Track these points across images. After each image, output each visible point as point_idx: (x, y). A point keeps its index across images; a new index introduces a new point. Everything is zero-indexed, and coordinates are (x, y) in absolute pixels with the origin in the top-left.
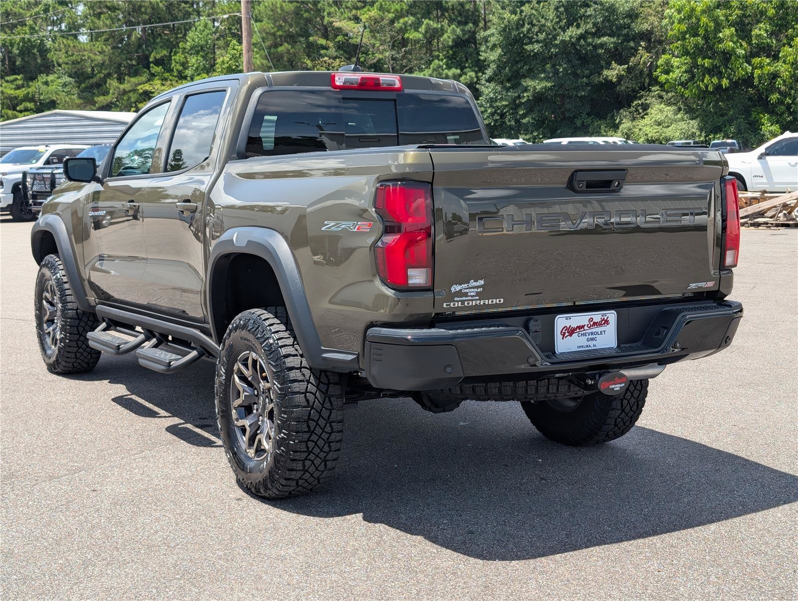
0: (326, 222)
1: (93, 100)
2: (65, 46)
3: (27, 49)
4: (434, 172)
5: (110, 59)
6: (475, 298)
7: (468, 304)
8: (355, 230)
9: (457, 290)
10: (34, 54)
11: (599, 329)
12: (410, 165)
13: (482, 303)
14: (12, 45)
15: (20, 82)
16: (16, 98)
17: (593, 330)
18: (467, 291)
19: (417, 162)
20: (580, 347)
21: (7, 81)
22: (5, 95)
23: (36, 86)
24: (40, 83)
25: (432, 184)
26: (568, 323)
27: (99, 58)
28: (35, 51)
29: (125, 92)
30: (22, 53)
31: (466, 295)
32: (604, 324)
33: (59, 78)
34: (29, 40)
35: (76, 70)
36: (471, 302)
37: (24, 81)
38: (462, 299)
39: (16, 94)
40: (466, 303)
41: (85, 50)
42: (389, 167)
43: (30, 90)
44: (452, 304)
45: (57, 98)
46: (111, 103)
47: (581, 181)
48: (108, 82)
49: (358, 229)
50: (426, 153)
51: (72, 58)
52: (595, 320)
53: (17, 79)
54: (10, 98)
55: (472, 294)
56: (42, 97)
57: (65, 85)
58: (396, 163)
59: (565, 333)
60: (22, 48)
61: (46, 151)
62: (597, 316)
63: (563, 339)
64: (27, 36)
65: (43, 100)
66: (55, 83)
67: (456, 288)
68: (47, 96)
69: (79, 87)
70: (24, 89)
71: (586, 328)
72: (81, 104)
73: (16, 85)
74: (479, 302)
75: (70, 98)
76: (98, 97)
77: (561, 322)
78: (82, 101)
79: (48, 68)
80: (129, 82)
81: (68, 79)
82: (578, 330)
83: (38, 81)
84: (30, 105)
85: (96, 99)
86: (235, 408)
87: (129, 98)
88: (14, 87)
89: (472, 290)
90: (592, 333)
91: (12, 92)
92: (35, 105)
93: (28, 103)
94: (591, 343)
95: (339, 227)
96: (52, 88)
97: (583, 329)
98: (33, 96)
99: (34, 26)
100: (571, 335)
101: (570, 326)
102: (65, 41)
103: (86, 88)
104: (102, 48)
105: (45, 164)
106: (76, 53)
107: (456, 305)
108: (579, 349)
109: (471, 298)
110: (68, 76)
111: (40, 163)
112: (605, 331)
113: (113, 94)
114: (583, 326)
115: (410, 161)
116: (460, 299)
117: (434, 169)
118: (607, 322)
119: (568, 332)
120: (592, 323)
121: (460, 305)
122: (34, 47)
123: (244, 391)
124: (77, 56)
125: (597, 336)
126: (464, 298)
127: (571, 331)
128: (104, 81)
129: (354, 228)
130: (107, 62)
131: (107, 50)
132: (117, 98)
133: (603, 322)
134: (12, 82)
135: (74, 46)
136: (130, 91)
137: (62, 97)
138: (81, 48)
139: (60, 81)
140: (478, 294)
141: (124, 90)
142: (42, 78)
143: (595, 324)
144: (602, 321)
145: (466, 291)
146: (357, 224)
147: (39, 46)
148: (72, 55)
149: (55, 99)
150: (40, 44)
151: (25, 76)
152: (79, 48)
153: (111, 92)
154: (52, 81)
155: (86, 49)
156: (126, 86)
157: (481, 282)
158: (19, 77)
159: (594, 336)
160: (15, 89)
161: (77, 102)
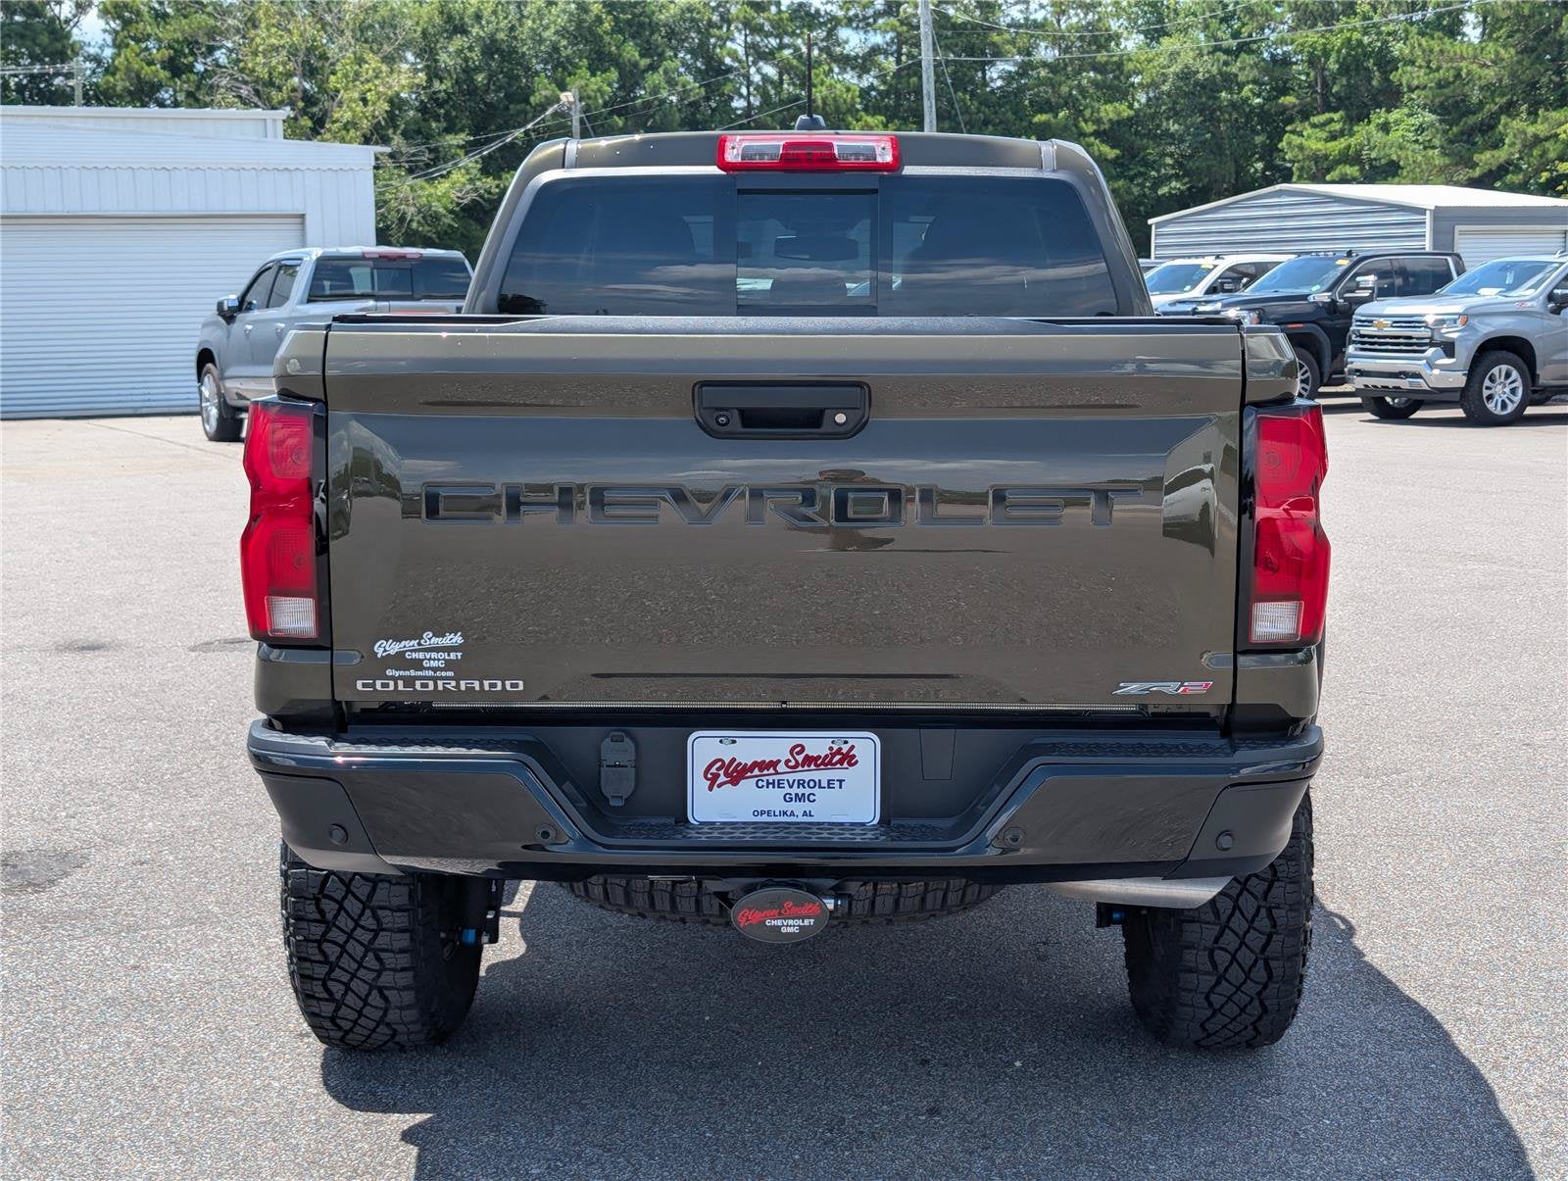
1: (1471, 159)
2: (1424, 51)
3: (1354, 62)
5: (1513, 75)
6: (444, 674)
7: (424, 686)
9: (392, 652)
10: (1367, 69)
11: (823, 775)
13: (463, 688)
14: (1326, 54)
15: (1337, 127)
16: (1326, 157)
17: (806, 776)
18: (421, 655)
20: (762, 813)
21: (1314, 126)
22: (1306, 153)
23: (1366, 134)
24: (1372, 127)
25: (327, 404)
26: (727, 753)
27: (1490, 74)
28: (1370, 63)
29: (1537, 140)
30: (1345, 69)
31: (418, 664)
32: (841, 762)
33: (1410, 115)
34: (1360, 43)
35: (1442, 99)
36: (431, 684)
37: (1344, 123)
38: (407, 673)
39: (1326, 149)
40: (418, 684)
41: (1463, 58)
43: (1353, 141)
44: (378, 683)
45: (1399, 156)
46: (1509, 162)
47: (722, 409)
48: (1502, 121)
51: (1436, 74)
52: (810, 751)
53: (1331, 120)
54: (1316, 158)
55: (434, 664)
56: (1373, 155)
57: (1421, 129)
59: (716, 776)
60: (1344, 59)
61: (1215, 266)
62: (817, 743)
63: (711, 788)
64: (1356, 36)
65: (1375, 159)
66: (1401, 127)
67: (385, 648)
68: (1382, 153)
69: (1446, 132)
70: (1342, 140)
71: (781, 767)
72: (1446, 166)
73: (1330, 132)
74: (453, 683)
75: (1424, 156)
76: (1481, 153)
77: (705, 747)
78: (1447, 161)
79: (1391, 96)
80: (1546, 119)
81: (1430, 117)
82: (756, 772)
83: (1369, 122)
84: (1352, 171)
85: (1476, 157)
87: (1545, 152)
88: (1324, 135)
89: (434, 655)
90: (801, 783)
91: (1320, 145)
92: (1362, 170)
93: (1348, 167)
94: (798, 808)
96: (1395, 136)
97: (772, 771)
98: (1358, 153)
99: (1371, 13)
100: (734, 782)
101: (734, 760)
102: (1423, 42)
103: (1462, 133)
104: (1497, 53)
105: (1207, 292)
106: (1445, 65)
107: (391, 688)
108: (759, 819)
109: (431, 673)
110: (1430, 112)
111: (1198, 292)
112: (841, 781)
113: (1513, 144)
114: (774, 764)
116: (402, 673)
118: (848, 759)
119: (726, 775)
120: (800, 758)
121: (401, 687)
122: (1367, 55)
124: (1448, 70)
125: (816, 790)
126: (412, 673)
127: (737, 773)
128: (1494, 118)
130: (1506, 81)
131: (1507, 56)
132: (1520, 152)
133: (838, 757)
134: (1323, 125)
135: (1442, 52)
136: (1547, 139)
137: (1412, 155)
138: (1455, 52)
139: (1412, 121)
140: (449, 665)
141: (1536, 136)
142: (1379, 116)
143: (809, 760)
144: (833, 755)
145: (415, 655)
147: (1378, 53)
148: (1438, 69)
149: (1394, 157)
150: (1380, 48)
151: (1347, 114)
152: (1452, 53)
153: (1507, 141)
154: (1397, 122)
155: (1465, 55)
156: (1540, 129)
157: (457, 639)
158: (1336, 116)
159: (807, 791)
160: (1327, 140)
161: (1437, 163)
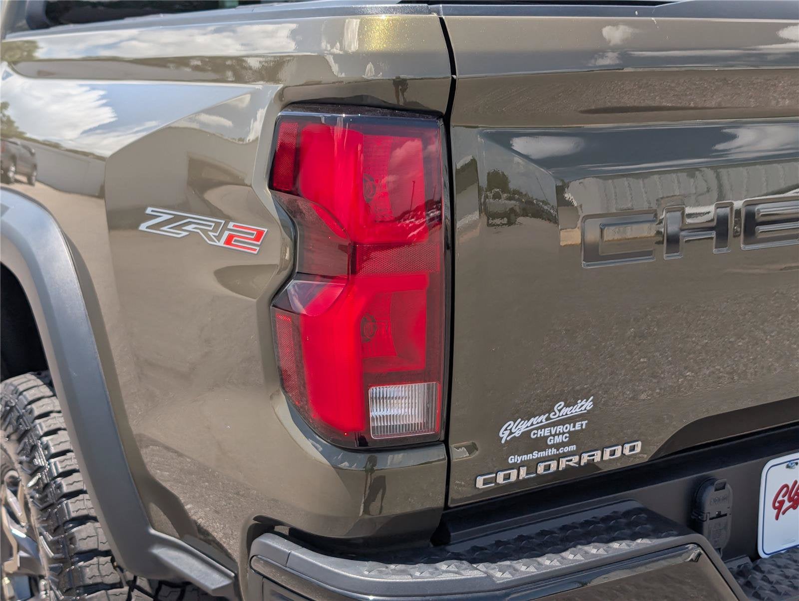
0: (149, 211)
4: (454, 81)
6: (566, 449)
7: (548, 468)
8: (221, 243)
9: (518, 434)
12: (377, 57)
13: (584, 463)
19: (400, 46)
25: (446, 118)
26: (791, 477)
31: (541, 444)
36: (554, 464)
38: (530, 456)
40: (540, 467)
42: (321, 60)
44: (501, 475)
49: (228, 241)
50: (430, 17)
55: (558, 439)
58: (336, 51)
59: (782, 504)
63: (777, 518)
67: (512, 429)
74: (576, 459)
86: (8, 575)
89: (560, 429)
95: (179, 227)
100: (795, 506)
101: (796, 482)
107: (513, 478)
109: (554, 451)
115: (377, 42)
116: (525, 457)
117: (453, 72)
119: (790, 500)
121: (523, 475)
123: (19, 548)
126: (536, 455)
129: (219, 238)
140: (574, 437)
145: (541, 433)
146: (225, 228)
157: (586, 405)
